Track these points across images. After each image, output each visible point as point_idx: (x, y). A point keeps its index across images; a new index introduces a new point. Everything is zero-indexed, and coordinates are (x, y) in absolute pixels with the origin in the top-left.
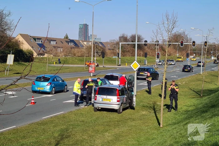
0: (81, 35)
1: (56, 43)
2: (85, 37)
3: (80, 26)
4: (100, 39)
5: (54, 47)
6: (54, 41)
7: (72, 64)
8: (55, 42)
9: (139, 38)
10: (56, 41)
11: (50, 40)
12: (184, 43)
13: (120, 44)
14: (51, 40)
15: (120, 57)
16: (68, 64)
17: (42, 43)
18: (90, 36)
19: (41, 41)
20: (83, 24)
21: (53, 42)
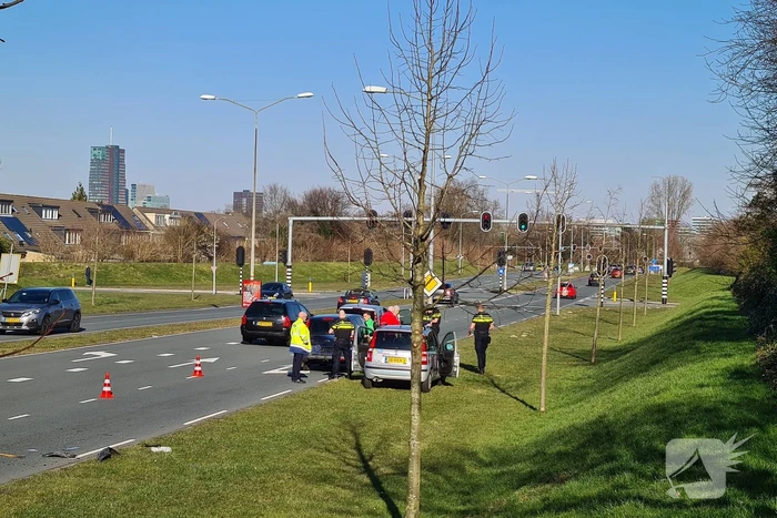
0: (98, 185)
1: (59, 216)
2: (110, 191)
3: (96, 152)
4: (167, 199)
5: (56, 229)
6: (52, 208)
7: (125, 284)
8: (56, 213)
9: (337, 201)
10: (57, 208)
11: (38, 206)
12: (492, 221)
13: (291, 222)
14: (44, 206)
15: (289, 263)
16: (113, 284)
17: (15, 215)
18: (130, 189)
19: (13, 211)
20: (107, 147)
21: (49, 212)
